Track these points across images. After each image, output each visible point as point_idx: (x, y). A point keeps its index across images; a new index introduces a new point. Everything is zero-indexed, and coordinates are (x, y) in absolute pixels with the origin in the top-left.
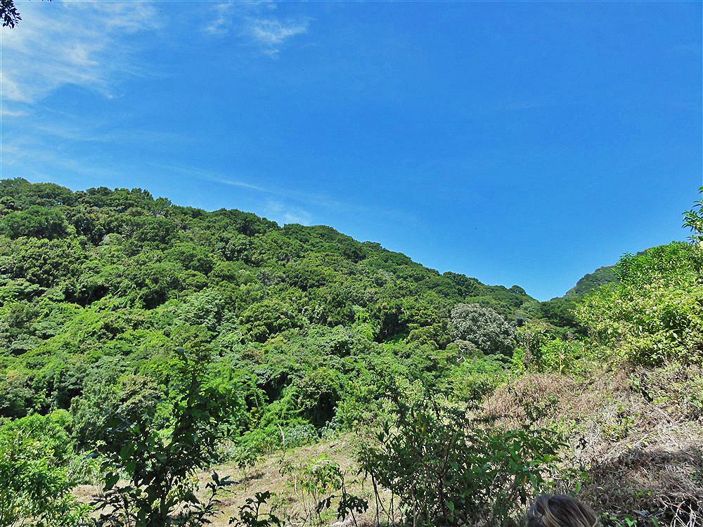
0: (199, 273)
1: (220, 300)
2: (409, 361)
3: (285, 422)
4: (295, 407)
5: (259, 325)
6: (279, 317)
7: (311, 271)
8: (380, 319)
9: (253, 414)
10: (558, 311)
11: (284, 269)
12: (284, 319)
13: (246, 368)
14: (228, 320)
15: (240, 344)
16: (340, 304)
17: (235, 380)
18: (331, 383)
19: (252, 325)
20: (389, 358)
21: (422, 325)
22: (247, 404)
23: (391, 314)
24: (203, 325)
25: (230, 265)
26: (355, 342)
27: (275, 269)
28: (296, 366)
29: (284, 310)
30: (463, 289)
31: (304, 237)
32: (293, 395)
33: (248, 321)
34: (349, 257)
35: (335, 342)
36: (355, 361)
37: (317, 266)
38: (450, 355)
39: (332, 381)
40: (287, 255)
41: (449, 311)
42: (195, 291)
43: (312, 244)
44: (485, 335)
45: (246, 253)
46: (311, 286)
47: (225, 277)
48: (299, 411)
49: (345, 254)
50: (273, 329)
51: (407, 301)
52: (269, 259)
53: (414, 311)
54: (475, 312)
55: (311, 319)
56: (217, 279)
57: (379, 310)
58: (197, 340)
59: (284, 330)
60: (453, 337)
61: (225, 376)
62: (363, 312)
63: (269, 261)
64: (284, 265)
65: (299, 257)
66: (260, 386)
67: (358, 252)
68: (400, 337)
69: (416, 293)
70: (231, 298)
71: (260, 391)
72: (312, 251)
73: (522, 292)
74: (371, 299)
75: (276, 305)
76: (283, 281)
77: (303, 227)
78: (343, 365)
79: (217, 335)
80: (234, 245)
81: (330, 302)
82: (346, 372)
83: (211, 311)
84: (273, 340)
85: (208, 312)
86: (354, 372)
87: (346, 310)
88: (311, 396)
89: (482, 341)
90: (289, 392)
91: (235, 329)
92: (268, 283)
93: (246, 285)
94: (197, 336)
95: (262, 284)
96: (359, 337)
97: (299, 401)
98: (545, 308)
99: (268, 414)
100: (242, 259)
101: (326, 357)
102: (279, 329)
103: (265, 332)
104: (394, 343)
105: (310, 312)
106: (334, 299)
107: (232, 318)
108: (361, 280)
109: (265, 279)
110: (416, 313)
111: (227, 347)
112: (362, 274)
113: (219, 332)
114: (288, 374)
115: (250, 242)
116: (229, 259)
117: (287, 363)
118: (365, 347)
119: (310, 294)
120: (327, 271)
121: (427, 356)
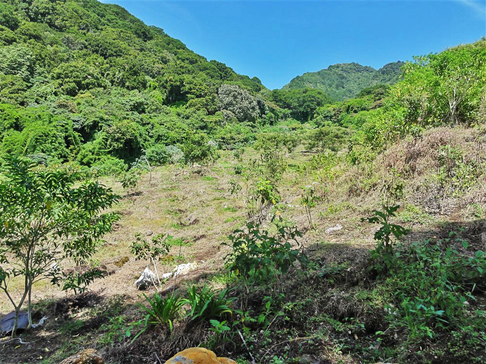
0: (6, 28)
1: (31, 56)
2: (189, 121)
3: (97, 157)
4: (105, 147)
5: (69, 82)
6: (87, 77)
7: (110, 43)
8: (167, 89)
9: (71, 150)
10: (283, 98)
11: (85, 38)
12: (90, 80)
13: (63, 114)
14: (40, 74)
15: (53, 96)
16: (136, 73)
17: (55, 123)
18: (133, 132)
19: (63, 81)
20: (175, 118)
21: (197, 97)
22: (66, 143)
23: (175, 86)
24: (18, 75)
25: (35, 26)
26: (150, 103)
27: (78, 36)
28: (106, 117)
29: (91, 71)
30: (223, 74)
31: (102, 12)
32: (103, 138)
33: (58, 78)
34: (139, 36)
35: (134, 102)
36: (150, 118)
37: (114, 39)
38: (217, 119)
39: (135, 130)
40: (87, 26)
41: (217, 89)
42: (5, 45)
43: (108, 20)
44: (240, 108)
45: (49, 17)
46: (111, 55)
47: (31, 36)
48: (108, 150)
49: (136, 33)
50: (81, 87)
51: (187, 77)
52: (71, 26)
53: (192, 86)
54: (236, 91)
55: (112, 82)
56: (23, 37)
57: (166, 82)
58: (14, 87)
59: (91, 88)
60: (219, 107)
61: (45, 120)
62: (154, 82)
63: (71, 28)
64: (84, 34)
65: (97, 29)
66: (75, 130)
67: (147, 33)
68: (181, 103)
69: (193, 72)
70: (40, 56)
71: (76, 134)
72: (108, 25)
73: (259, 82)
74: (159, 73)
75: (84, 67)
76: (86, 47)
77: (100, 3)
78: (142, 120)
79: (31, 86)
80: (37, 8)
81: (127, 70)
82: (144, 125)
83: (24, 65)
84: (82, 95)
85: (21, 65)
86: (150, 126)
87: (140, 78)
88: (117, 140)
89: (238, 112)
90: (99, 136)
91: (48, 82)
92: (73, 48)
93: (52, 46)
94: (13, 84)
95: (68, 48)
96: (152, 100)
97: (108, 143)
98: (275, 95)
99: (83, 151)
100: (47, 22)
101: (128, 113)
102: (87, 87)
103: (74, 88)
104: (176, 107)
105: (111, 76)
106: (131, 68)
107: (43, 72)
108: (150, 56)
109: (69, 43)
110: (194, 87)
111: (42, 97)
112: (150, 51)
113: (33, 84)
114: (99, 122)
115: (52, 7)
116: (32, 20)
117: (98, 114)
118: (157, 109)
119: (111, 62)
120: (123, 45)
121: (201, 119)
